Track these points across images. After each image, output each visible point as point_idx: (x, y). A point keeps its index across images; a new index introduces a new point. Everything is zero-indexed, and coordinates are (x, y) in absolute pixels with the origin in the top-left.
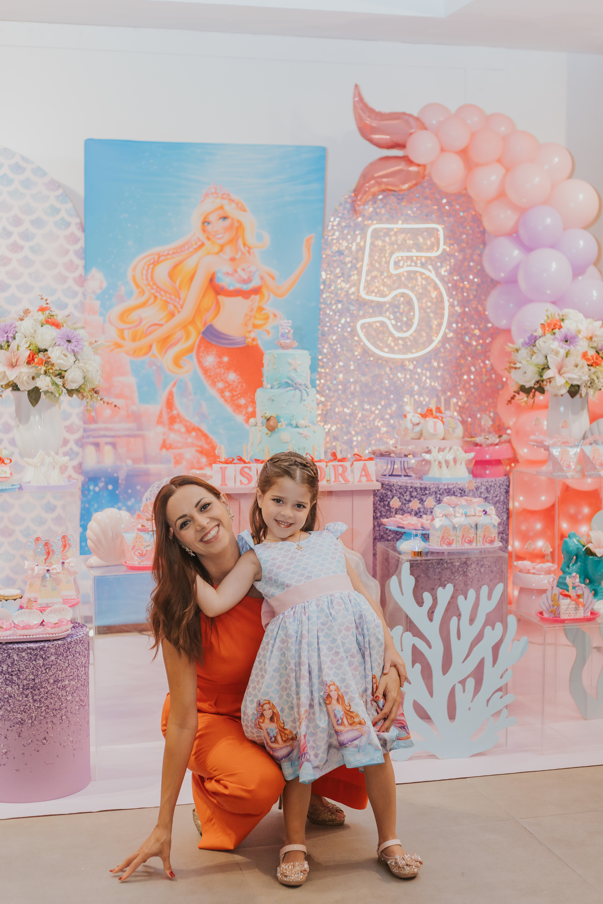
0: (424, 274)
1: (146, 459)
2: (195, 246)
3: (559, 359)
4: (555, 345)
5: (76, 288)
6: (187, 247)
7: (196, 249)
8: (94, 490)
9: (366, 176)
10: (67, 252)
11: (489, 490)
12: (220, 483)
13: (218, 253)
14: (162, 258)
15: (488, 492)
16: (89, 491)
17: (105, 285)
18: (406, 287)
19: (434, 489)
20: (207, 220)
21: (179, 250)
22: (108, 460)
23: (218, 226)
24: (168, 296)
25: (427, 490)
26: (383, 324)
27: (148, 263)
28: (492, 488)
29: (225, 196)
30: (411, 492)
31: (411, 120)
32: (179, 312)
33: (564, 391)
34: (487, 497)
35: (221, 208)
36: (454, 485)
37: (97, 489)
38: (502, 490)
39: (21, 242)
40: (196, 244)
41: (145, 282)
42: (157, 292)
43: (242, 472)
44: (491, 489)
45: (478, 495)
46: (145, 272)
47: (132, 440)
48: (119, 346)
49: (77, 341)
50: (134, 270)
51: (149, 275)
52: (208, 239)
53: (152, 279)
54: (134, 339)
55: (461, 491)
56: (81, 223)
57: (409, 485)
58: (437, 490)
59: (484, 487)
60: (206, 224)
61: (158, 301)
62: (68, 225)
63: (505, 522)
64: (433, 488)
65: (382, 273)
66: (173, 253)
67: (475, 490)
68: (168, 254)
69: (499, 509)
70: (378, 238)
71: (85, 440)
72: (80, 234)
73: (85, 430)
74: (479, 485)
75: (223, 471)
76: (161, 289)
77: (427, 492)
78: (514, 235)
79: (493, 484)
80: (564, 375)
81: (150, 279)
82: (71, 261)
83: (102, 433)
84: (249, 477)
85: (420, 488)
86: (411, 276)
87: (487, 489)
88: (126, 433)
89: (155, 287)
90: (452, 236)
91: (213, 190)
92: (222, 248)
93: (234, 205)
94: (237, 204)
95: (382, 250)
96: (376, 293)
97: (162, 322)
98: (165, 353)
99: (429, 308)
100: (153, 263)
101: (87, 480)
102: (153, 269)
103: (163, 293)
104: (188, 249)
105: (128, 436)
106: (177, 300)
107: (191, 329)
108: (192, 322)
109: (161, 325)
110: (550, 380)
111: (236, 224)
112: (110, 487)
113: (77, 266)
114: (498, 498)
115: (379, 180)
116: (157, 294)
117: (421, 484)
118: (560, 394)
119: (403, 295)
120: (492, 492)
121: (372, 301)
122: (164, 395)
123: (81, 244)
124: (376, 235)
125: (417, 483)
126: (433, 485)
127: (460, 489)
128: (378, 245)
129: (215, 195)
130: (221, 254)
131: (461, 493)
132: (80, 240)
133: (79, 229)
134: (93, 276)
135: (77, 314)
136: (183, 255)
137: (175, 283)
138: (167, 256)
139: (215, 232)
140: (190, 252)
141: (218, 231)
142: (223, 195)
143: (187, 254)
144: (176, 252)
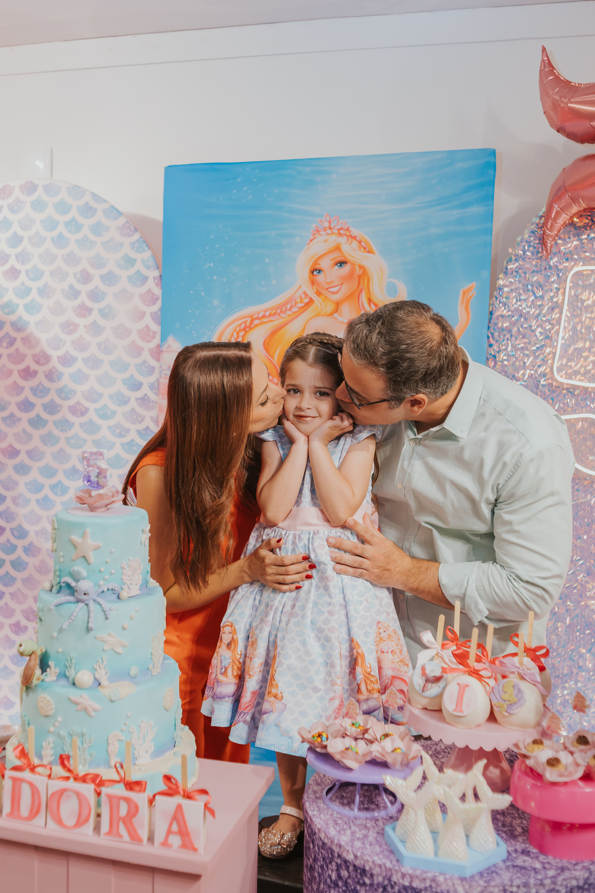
2: (301, 305)
6: (289, 307)
7: (301, 308)
13: (331, 314)
14: (257, 322)
19: (380, 879)
20: (318, 267)
21: (279, 311)
23: (332, 274)
25: (366, 875)
27: (238, 329)
29: (342, 232)
30: (339, 867)
35: (338, 248)
39: (89, 303)
40: (301, 301)
52: (319, 294)
57: (336, 850)
58: (386, 882)
60: (315, 273)
62: (146, 279)
64: (378, 876)
66: (270, 315)
68: (264, 316)
72: (158, 291)
77: (367, 881)
82: (147, 327)
85: (354, 866)
91: (326, 225)
92: (338, 304)
93: (355, 244)
94: (360, 242)
100: (244, 329)
104: (290, 310)
111: (358, 272)
117: (356, 857)
121: (575, 387)
123: (158, 304)
125: (348, 851)
126: (378, 869)
129: (329, 231)
130: (335, 315)
132: (157, 299)
133: (157, 285)
134: (169, 347)
135: (152, 396)
136: (285, 317)
137: (273, 358)
138: (262, 318)
139: (328, 283)
140: (294, 313)
141: (332, 282)
142: (338, 230)
143: (289, 315)
144: (275, 313)
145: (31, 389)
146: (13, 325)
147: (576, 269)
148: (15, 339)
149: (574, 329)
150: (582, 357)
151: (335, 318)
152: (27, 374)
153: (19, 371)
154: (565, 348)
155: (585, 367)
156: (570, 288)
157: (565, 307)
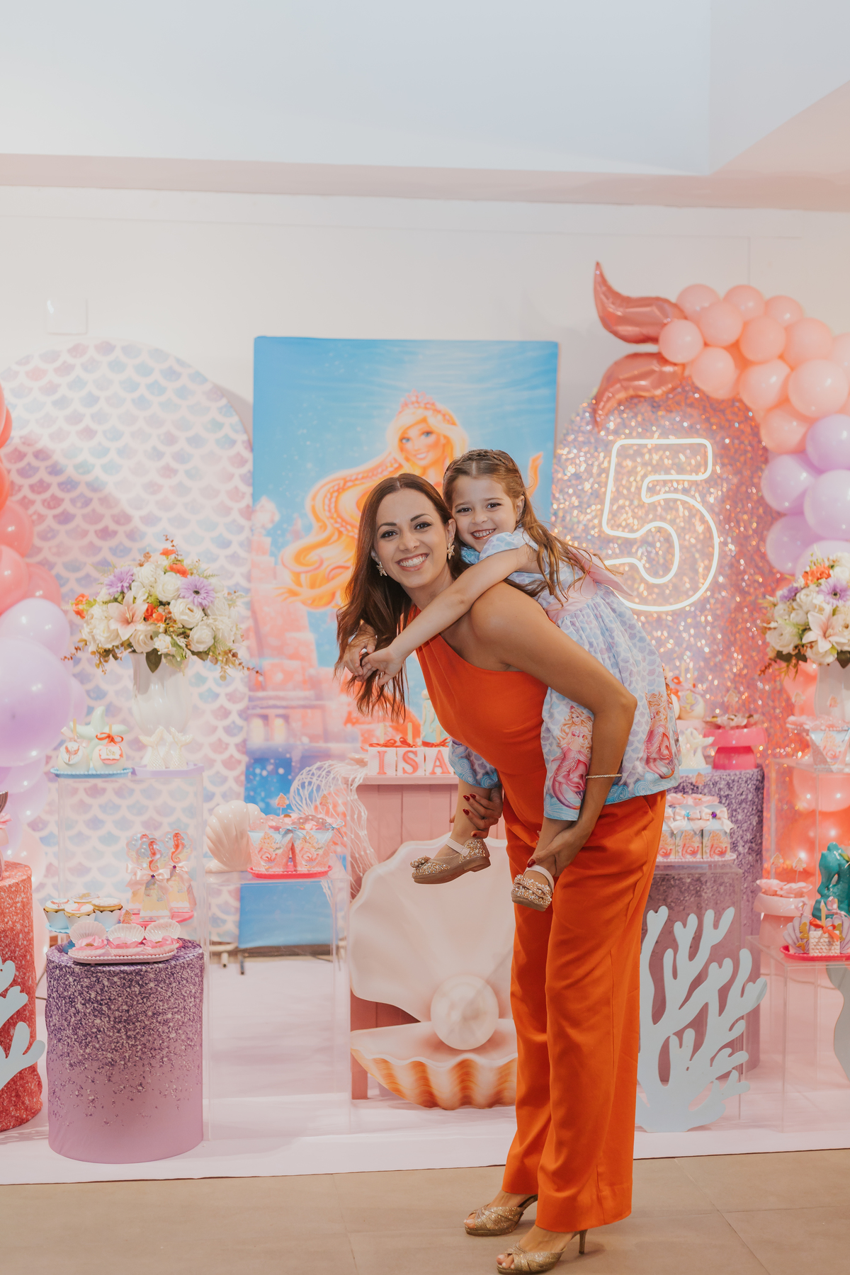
0: (687, 502)
1: (327, 736)
2: (391, 469)
3: (823, 618)
4: (819, 599)
5: (243, 521)
6: (380, 470)
7: (391, 472)
8: (261, 774)
9: (610, 379)
10: (231, 477)
11: (731, 786)
12: (377, 770)
14: (349, 484)
15: (730, 788)
16: (255, 775)
17: (277, 518)
18: (662, 519)
20: (406, 436)
21: (370, 474)
22: (279, 736)
23: (420, 442)
26: (633, 567)
27: (331, 490)
28: (736, 784)
29: (428, 406)
31: (666, 306)
33: (831, 659)
34: (728, 795)
35: (424, 420)
36: (684, 779)
37: (265, 773)
38: (750, 786)
39: (174, 465)
40: (392, 466)
41: (327, 514)
42: (342, 526)
43: (405, 758)
44: (734, 785)
45: (715, 792)
46: (327, 502)
47: (309, 711)
48: (294, 594)
49: (207, 593)
50: (314, 499)
51: (333, 505)
52: (407, 459)
53: (336, 511)
54: (313, 586)
55: (692, 787)
56: (249, 441)
59: (723, 782)
60: (404, 441)
61: (344, 538)
62: (234, 443)
63: (755, 828)
65: (631, 502)
66: (362, 478)
67: (712, 786)
68: (356, 479)
69: (746, 811)
70: (627, 457)
71: (250, 712)
72: (247, 455)
73: (251, 699)
74: (717, 779)
75: (381, 756)
76: (347, 523)
78: (800, 452)
79: (736, 779)
80: (830, 639)
81: (333, 510)
82: (236, 488)
83: (271, 702)
84: (413, 763)
86: (670, 505)
87: (728, 784)
88: (302, 703)
89: (339, 520)
90: (724, 455)
91: (414, 399)
92: (425, 470)
93: (440, 417)
94: (444, 415)
95: (632, 472)
96: (624, 528)
97: (347, 565)
99: (694, 546)
100: (338, 490)
101: (252, 761)
102: (337, 497)
103: (349, 527)
104: (381, 473)
105: (305, 707)
109: (348, 568)
110: (812, 645)
111: (443, 441)
112: (281, 771)
113: (244, 494)
114: (743, 797)
115: (625, 384)
116: (342, 529)
118: (826, 664)
119: (659, 530)
120: (735, 789)
121: (619, 538)
123: (249, 466)
124: (623, 453)
127: (692, 784)
128: (627, 466)
129: (416, 405)
131: (693, 789)
132: (246, 461)
133: (246, 448)
134: (261, 507)
135: (242, 553)
138: (354, 480)
139: (416, 450)
141: (419, 450)
142: (426, 404)
144: (367, 476)
145: (111, 549)
146: (89, 485)
147: (620, 442)
148: (91, 500)
152: (105, 534)
153: (96, 532)
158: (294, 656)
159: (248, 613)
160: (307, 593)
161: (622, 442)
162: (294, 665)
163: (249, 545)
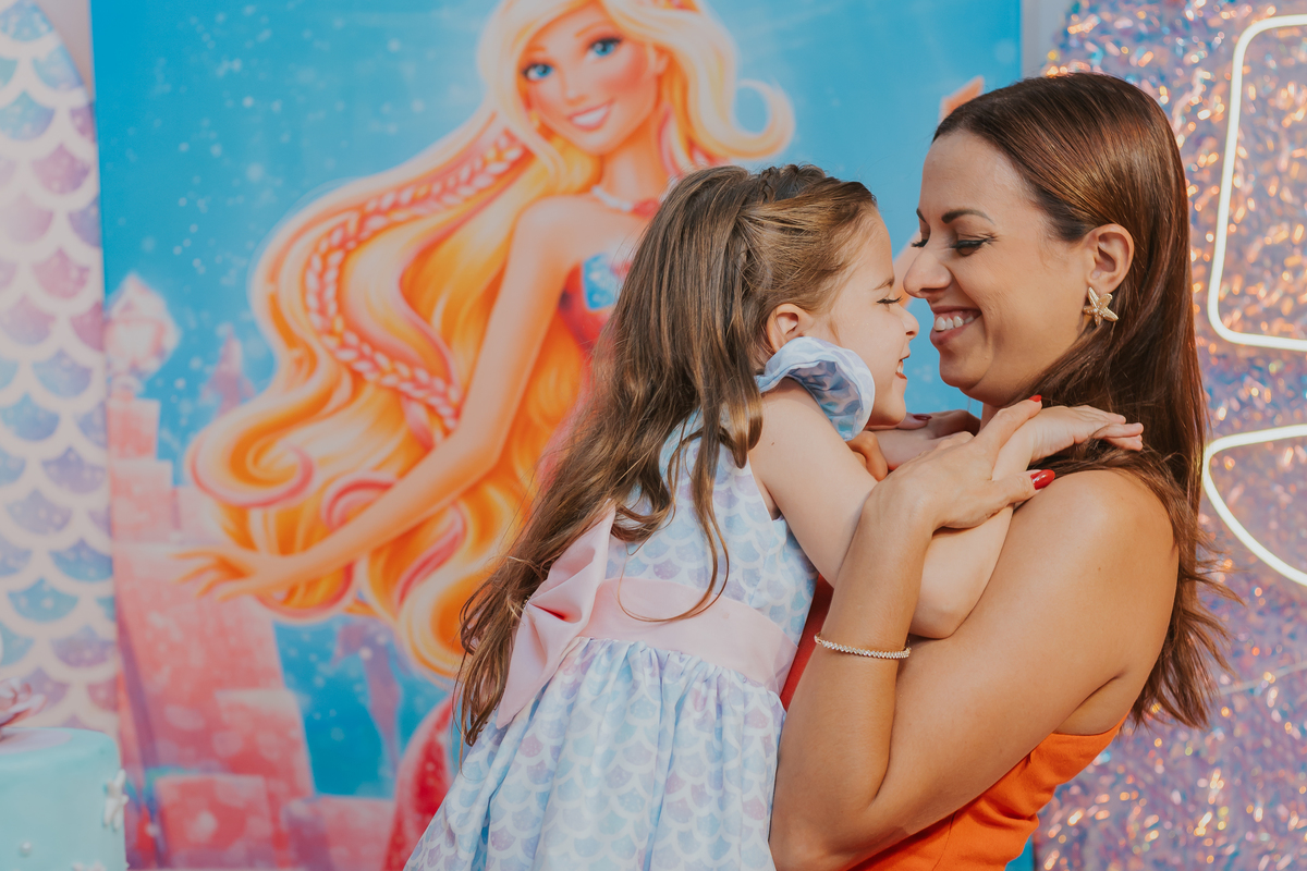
2: (498, 168)
5: (84, 355)
6: (464, 173)
7: (500, 176)
10: (45, 221)
13: (586, 189)
14: (376, 223)
17: (172, 340)
20: (539, 56)
21: (437, 188)
23: (580, 76)
24: (404, 370)
27: (324, 247)
32: (447, 432)
40: (499, 157)
41: (316, 320)
42: (362, 357)
46: (312, 282)
48: (233, 571)
50: (273, 276)
51: (330, 293)
52: (547, 133)
53: (341, 309)
54: (286, 546)
56: (92, 108)
60: (533, 74)
61: (368, 392)
62: (46, 117)
66: (414, 201)
68: (395, 206)
72: (86, 151)
76: (375, 347)
81: (332, 308)
82: (61, 254)
89: (352, 339)
92: (602, 160)
97: (384, 476)
98: (403, 597)
100: (342, 245)
102: (341, 267)
103: (382, 360)
104: (469, 182)
106: (439, 384)
107: (496, 496)
108: (501, 471)
109: (385, 487)
111: (655, 65)
113: (84, 270)
116: (363, 366)
121: (1268, 354)
122: (409, 758)
123: (90, 188)
130: (598, 191)
134: (128, 307)
135: (90, 452)
136: (454, 205)
137: (427, 319)
138: (391, 211)
139: (572, 102)
140: (481, 191)
141: (581, 98)
143: (467, 199)
144: (427, 196)
147: (1256, 28)
149: (1259, 193)
150: (1284, 268)
151: (597, 200)
154: (1237, 246)
155: (1295, 297)
156: (1246, 79)
157: (1234, 133)
158: (243, 763)
159: (107, 630)
160: (269, 567)
161: (1269, 22)
162: (245, 788)
163: (101, 425)
